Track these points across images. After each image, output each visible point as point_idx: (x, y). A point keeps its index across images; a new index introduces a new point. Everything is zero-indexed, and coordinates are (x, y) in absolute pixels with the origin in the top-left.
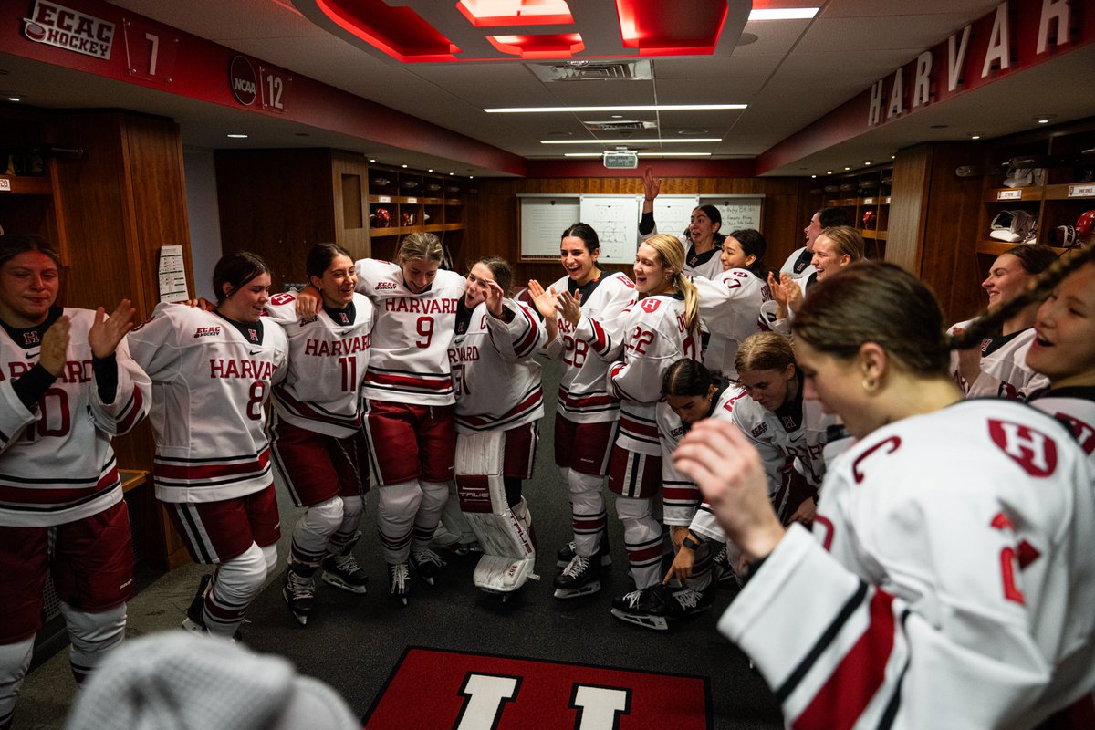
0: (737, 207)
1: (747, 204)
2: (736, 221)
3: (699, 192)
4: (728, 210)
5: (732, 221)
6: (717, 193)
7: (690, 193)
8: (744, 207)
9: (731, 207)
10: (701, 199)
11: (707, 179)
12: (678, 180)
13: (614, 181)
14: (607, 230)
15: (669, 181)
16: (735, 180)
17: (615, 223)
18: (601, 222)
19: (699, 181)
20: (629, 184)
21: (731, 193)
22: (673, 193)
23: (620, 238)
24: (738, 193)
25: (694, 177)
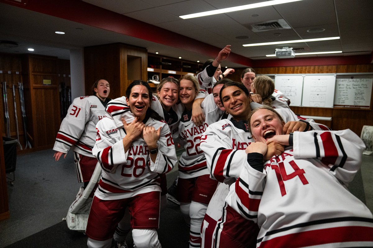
0: (358, 80)
1: (365, 78)
2: (357, 87)
3: (337, 72)
4: (353, 81)
5: (355, 87)
6: (347, 72)
7: (331, 73)
8: (362, 79)
9: (355, 80)
10: (337, 75)
11: (341, 66)
12: (325, 67)
13: (292, 68)
14: (287, 90)
15: (321, 67)
16: (358, 66)
17: (291, 87)
18: (284, 87)
19: (337, 67)
20: (299, 69)
21: (355, 72)
22: (322, 73)
23: (293, 94)
24: (359, 72)
25: (334, 65)
